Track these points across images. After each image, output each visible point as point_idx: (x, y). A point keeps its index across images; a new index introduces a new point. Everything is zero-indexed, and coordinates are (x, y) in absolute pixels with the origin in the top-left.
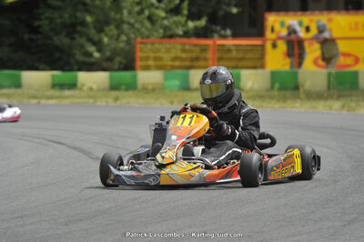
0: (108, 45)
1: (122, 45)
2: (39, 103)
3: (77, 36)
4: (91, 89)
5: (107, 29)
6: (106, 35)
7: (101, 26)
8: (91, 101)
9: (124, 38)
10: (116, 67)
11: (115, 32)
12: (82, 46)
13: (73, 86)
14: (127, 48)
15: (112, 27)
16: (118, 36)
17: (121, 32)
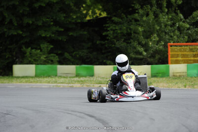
1: (161, 47)
3: (132, 40)
6: (151, 41)
9: (163, 43)
11: (158, 39)
12: (135, 48)
14: (164, 49)
15: (155, 35)
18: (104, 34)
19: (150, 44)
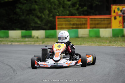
2: (12, 44)
4: (38, 37)
9: (51, 15)
12: (34, 20)
13: (30, 36)
15: (47, 11)
19: (43, 16)
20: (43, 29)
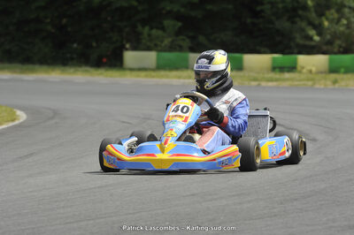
0: (328, 29)
1: (342, 29)
2: (259, 85)
3: (297, 19)
4: (310, 72)
5: (327, 13)
6: (327, 19)
7: (321, 10)
8: (310, 83)
9: (345, 22)
10: (336, 50)
11: (336, 16)
12: (303, 30)
13: (292, 68)
14: (347, 31)
15: (333, 11)
16: (339, 21)
17: (342, 16)
18: (259, 8)
19: (326, 24)
20: (324, 53)
